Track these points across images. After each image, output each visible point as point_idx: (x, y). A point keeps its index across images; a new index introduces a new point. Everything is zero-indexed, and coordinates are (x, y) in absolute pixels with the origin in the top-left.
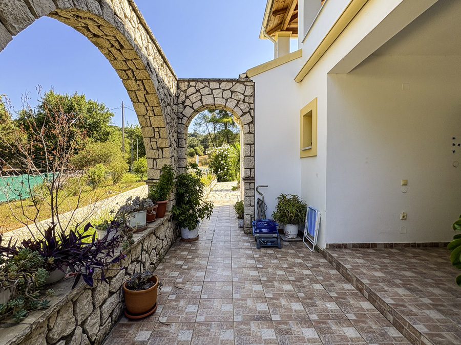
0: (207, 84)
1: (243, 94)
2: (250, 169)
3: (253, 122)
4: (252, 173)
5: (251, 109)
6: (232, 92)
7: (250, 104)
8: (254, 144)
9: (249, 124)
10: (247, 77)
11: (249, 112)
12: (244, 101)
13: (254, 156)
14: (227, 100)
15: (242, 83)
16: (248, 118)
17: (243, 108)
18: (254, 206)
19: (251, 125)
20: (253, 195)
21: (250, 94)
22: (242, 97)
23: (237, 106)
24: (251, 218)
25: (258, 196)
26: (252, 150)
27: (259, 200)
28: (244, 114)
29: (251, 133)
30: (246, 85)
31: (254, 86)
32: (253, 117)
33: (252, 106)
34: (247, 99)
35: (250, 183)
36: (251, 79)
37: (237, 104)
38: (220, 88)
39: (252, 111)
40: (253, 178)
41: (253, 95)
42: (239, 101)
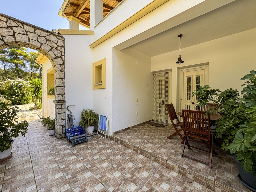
0: (21, 25)
1: (56, 44)
2: (62, 95)
3: (64, 64)
4: (63, 97)
5: (62, 55)
6: (47, 40)
7: (61, 52)
8: (64, 79)
9: (61, 65)
10: (59, 33)
11: (61, 57)
12: (56, 49)
13: (65, 87)
14: (42, 44)
15: (56, 36)
16: (59, 61)
17: (56, 53)
18: (65, 119)
19: (63, 66)
20: (64, 112)
21: (61, 45)
22: (56, 46)
23: (51, 50)
24: (63, 127)
25: (67, 113)
26: (63, 82)
27: (69, 115)
28: (57, 57)
29: (63, 71)
30: (58, 39)
31: (64, 41)
32: (64, 61)
33: (63, 54)
34: (59, 48)
35: (62, 104)
36: (62, 36)
37: (51, 49)
38: (35, 33)
39: (63, 57)
40: (64, 101)
41: (64, 47)
42: (52, 48)
